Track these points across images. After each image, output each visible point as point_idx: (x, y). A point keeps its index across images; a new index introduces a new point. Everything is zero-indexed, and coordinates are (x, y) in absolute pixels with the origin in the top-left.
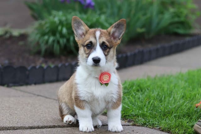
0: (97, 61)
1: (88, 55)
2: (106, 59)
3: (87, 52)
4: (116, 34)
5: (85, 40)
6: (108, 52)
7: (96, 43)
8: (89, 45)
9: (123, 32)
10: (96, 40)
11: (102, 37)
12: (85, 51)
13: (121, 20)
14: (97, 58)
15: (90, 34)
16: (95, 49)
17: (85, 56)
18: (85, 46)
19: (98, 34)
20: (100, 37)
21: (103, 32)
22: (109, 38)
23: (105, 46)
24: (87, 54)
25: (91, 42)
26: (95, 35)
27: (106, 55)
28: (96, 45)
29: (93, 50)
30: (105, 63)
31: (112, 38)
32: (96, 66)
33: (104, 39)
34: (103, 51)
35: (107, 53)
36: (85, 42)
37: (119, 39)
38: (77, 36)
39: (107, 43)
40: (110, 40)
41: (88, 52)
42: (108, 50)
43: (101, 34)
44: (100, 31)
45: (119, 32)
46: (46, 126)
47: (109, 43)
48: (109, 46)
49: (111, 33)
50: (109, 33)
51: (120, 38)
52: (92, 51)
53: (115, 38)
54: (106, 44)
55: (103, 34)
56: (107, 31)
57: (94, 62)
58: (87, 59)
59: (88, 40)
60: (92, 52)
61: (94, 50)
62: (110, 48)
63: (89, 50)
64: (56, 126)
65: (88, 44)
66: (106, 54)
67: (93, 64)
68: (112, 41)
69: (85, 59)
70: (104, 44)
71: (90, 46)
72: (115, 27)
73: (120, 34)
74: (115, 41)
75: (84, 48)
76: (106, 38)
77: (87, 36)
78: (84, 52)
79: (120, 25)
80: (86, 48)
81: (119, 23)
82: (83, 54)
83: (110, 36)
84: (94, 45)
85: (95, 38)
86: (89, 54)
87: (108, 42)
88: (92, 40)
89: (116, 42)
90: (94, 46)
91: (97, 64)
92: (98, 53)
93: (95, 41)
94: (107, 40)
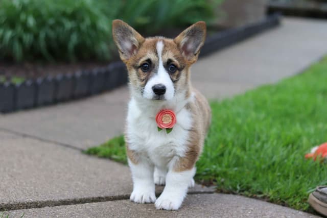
0: (159, 91)
1: (144, 82)
2: (175, 88)
3: (143, 77)
4: (190, 47)
5: (138, 58)
6: (178, 76)
7: (158, 61)
8: (145, 66)
9: (202, 44)
10: (158, 56)
11: (166, 51)
12: (139, 76)
13: (198, 24)
14: (160, 86)
15: (147, 47)
16: (156, 72)
17: (139, 83)
18: (140, 67)
19: (160, 46)
20: (164, 52)
21: (167, 43)
22: (178, 53)
23: (172, 66)
24: (143, 80)
25: (149, 61)
26: (155, 48)
27: (174, 82)
28: (158, 65)
29: (152, 73)
30: (173, 94)
31: (183, 54)
32: (158, 99)
33: (170, 55)
34: (169, 74)
35: (177, 78)
36: (139, 60)
37: (195, 55)
38: (122, 53)
39: (176, 62)
40: (180, 56)
41: (145, 77)
42: (177, 72)
43: (165, 46)
44: (164, 42)
45: (194, 42)
46: (87, 199)
47: (178, 61)
48: (179, 66)
49: (182, 45)
50: (178, 45)
51: (196, 53)
52: (151, 75)
53: (187, 53)
54: (173, 63)
55: (168, 47)
56: (175, 42)
57: (156, 94)
58: (144, 88)
59: (144, 56)
60: (151, 77)
61: (155, 74)
62: (180, 70)
63: (146, 73)
64: (102, 198)
65: (144, 64)
66: (175, 79)
67: (155, 97)
68: (183, 58)
69: (140, 88)
70: (171, 63)
71: (148, 67)
72: (188, 35)
73: (197, 47)
74: (189, 57)
75: (137, 71)
76: (174, 53)
77: (142, 51)
78: (137, 77)
79: (195, 31)
80: (140, 70)
81: (195, 27)
82: (135, 80)
83: (179, 50)
84: (154, 65)
85: (156, 53)
86: (146, 81)
87: (178, 59)
88: (151, 56)
89: (189, 60)
90: (154, 67)
91: (161, 96)
92: (161, 77)
93: (156, 58)
94: (175, 56)
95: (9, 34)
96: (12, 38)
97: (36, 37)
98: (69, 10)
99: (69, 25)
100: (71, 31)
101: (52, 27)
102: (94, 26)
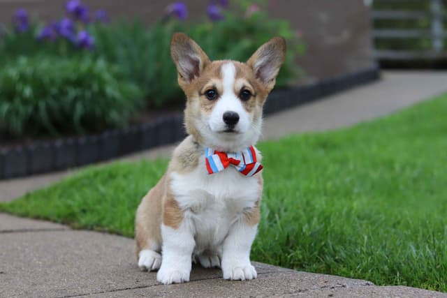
95: (6, 107)
96: (9, 112)
97: (36, 109)
98: (73, 77)
99: (72, 93)
100: (76, 99)
101: (55, 97)
102: (102, 93)
